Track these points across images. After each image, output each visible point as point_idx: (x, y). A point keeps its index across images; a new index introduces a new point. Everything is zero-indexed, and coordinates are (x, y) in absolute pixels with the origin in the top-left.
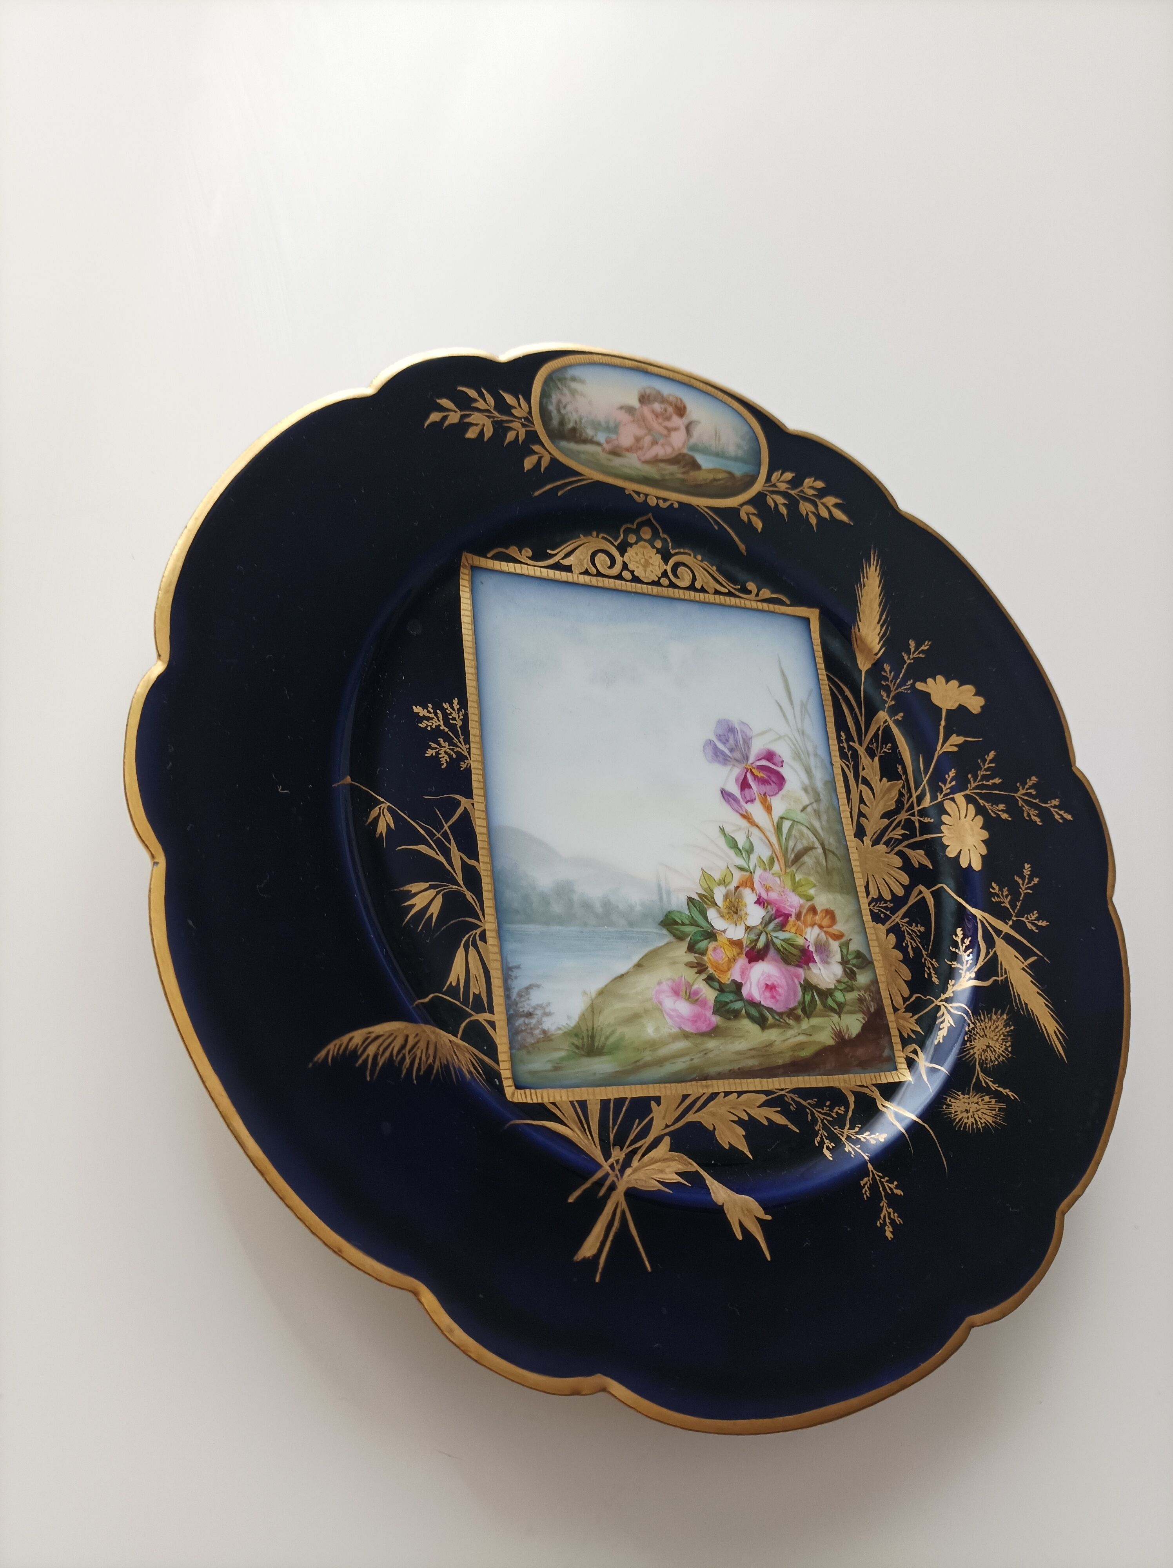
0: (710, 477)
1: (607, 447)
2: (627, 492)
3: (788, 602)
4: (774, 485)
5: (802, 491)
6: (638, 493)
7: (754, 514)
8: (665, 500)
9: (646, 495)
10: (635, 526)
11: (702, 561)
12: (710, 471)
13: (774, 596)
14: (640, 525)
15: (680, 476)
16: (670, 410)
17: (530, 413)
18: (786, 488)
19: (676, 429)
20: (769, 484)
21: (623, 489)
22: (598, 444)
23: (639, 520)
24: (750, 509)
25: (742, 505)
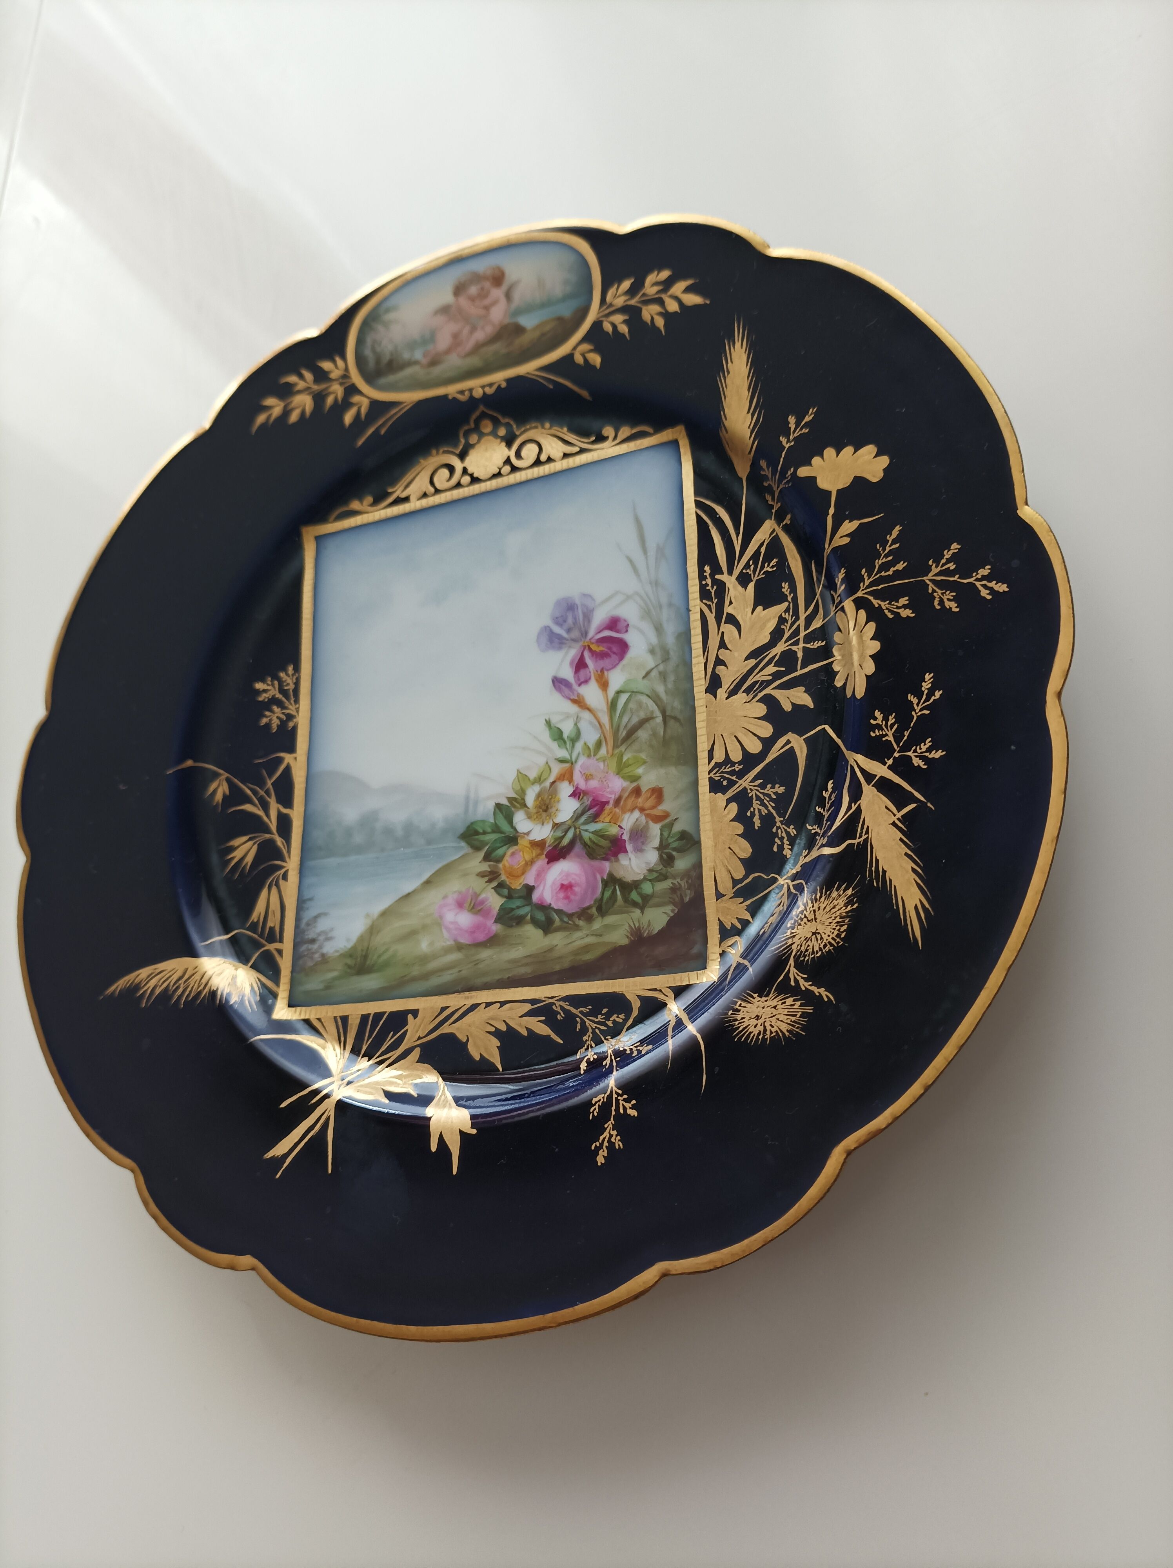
0: (537, 334)
1: (424, 361)
2: (450, 397)
3: (650, 430)
4: (611, 305)
5: (644, 295)
6: (462, 392)
7: (590, 351)
8: (490, 385)
9: (471, 390)
10: (472, 425)
11: (550, 428)
12: (538, 327)
13: (634, 431)
14: (477, 422)
15: (504, 351)
16: (487, 284)
17: (347, 369)
18: (625, 301)
19: (495, 303)
20: (605, 307)
21: (445, 397)
22: (416, 363)
23: (474, 416)
24: (586, 347)
25: (575, 348)
